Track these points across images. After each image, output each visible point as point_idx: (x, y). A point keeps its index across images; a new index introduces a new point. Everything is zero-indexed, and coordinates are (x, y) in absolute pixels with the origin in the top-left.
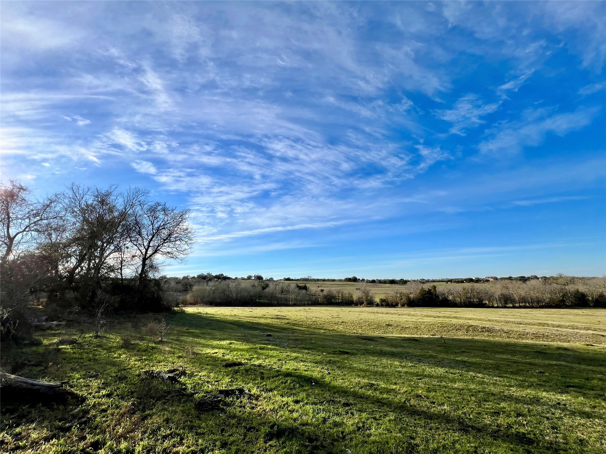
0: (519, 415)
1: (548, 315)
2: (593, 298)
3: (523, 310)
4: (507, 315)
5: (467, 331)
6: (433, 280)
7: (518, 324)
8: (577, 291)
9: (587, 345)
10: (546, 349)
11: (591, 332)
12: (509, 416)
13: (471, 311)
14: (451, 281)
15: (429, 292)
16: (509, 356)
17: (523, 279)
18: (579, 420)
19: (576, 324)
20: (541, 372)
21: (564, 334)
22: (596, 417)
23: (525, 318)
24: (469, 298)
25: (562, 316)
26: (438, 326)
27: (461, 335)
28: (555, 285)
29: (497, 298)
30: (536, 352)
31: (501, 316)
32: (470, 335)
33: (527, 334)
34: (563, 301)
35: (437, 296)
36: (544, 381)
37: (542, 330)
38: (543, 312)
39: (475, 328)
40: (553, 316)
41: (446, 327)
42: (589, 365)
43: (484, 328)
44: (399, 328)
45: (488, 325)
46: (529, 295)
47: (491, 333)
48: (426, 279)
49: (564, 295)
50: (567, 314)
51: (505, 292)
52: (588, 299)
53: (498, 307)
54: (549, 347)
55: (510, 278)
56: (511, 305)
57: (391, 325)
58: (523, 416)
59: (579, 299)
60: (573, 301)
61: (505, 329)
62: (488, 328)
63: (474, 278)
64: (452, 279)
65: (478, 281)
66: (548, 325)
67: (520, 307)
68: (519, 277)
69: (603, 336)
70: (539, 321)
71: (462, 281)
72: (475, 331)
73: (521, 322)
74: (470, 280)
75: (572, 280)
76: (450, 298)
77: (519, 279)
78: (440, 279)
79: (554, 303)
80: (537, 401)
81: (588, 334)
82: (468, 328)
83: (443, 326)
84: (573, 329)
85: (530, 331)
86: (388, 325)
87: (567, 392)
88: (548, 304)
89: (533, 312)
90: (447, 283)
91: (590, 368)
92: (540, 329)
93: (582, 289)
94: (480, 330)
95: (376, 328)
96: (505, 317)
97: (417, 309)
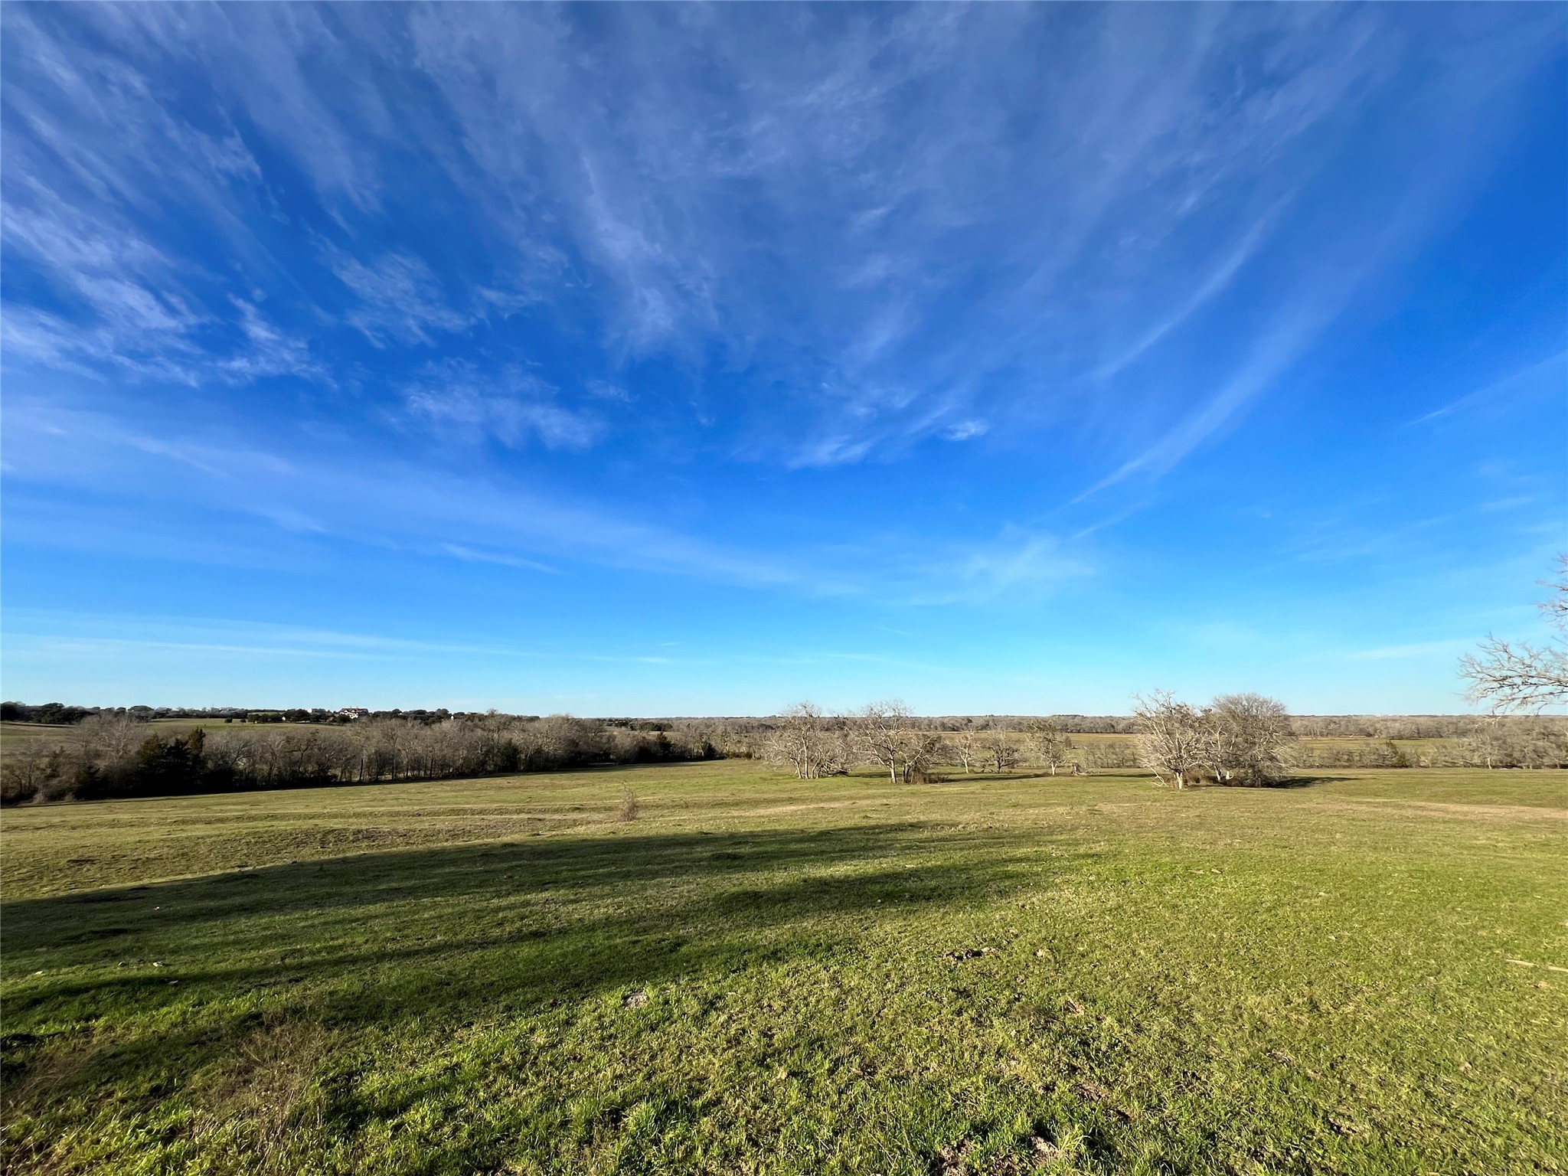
0: (522, 919)
1: (457, 794)
2: (526, 756)
3: (412, 785)
4: (382, 800)
5: (323, 844)
6: (182, 710)
7: (413, 816)
8: (510, 743)
9: (534, 835)
10: (489, 850)
11: (523, 816)
12: (513, 922)
13: (295, 797)
14: (243, 715)
15: (178, 750)
16: (453, 869)
17: (422, 717)
18: (571, 907)
19: (505, 805)
20: (510, 877)
21: (492, 824)
22: (582, 901)
23: (420, 802)
24: (295, 763)
25: (478, 793)
26: (248, 844)
27: (309, 854)
28: (479, 732)
29: (365, 759)
30: (482, 855)
31: (371, 803)
32: (330, 853)
33: (439, 832)
34: (484, 763)
35: (199, 761)
36: (518, 886)
37: (460, 822)
38: (449, 788)
39: (339, 835)
40: (465, 793)
41: (270, 841)
42: (549, 859)
43: (359, 832)
44: (125, 865)
45: (364, 824)
46: (431, 752)
47: (373, 841)
48: (156, 705)
49: (488, 751)
50: (487, 789)
51: (385, 746)
52: (520, 758)
53: (360, 783)
54: (493, 847)
55: (395, 714)
56: (389, 777)
57: (90, 861)
58: (527, 917)
59: (508, 757)
60: (499, 763)
61: (401, 828)
62: (366, 830)
63: (310, 711)
64: (247, 711)
65: (320, 717)
66: (464, 811)
67: (407, 780)
68: (415, 712)
69: (540, 820)
70: (451, 807)
71: (275, 717)
72: (341, 841)
73: (421, 812)
74: (300, 716)
75: (509, 722)
76: (242, 764)
77: (414, 716)
78: (208, 708)
79: (467, 768)
80: (527, 904)
81: (522, 820)
82: (324, 836)
83: (261, 840)
84: (501, 813)
85: (443, 827)
86: (80, 862)
87: (547, 890)
88: (457, 769)
89: (431, 789)
90: (230, 721)
91: (551, 862)
92: (456, 820)
93: (516, 737)
94: (351, 838)
95: (32, 877)
96: (382, 803)
97: (117, 805)
